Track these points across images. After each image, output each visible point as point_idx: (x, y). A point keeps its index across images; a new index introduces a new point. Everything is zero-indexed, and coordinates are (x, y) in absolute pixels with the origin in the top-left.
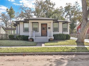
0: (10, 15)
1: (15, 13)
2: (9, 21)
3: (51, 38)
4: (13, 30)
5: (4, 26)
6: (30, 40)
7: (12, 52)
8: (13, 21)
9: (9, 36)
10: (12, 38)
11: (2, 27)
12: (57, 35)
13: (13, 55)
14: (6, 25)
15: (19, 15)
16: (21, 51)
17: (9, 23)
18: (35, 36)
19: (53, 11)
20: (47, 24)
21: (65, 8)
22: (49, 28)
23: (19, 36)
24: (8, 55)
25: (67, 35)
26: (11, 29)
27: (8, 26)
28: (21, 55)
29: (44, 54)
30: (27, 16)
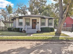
0: (9, 11)
1: (13, 9)
2: (8, 16)
3: (38, 31)
4: (11, 23)
5: (4, 19)
6: (23, 32)
7: (10, 39)
8: (11, 16)
9: (8, 28)
10: (10, 30)
11: (2, 21)
12: (44, 28)
13: (10, 41)
14: (5, 19)
15: (16, 10)
16: (15, 39)
17: (8, 17)
18: (27, 29)
19: (45, 7)
20: (36, 20)
21: (55, 4)
22: (38, 23)
23: (16, 29)
24: (7, 41)
25: (52, 28)
26: (9, 22)
27: (6, 20)
28: (15, 41)
29: (30, 41)
30: (22, 12)
